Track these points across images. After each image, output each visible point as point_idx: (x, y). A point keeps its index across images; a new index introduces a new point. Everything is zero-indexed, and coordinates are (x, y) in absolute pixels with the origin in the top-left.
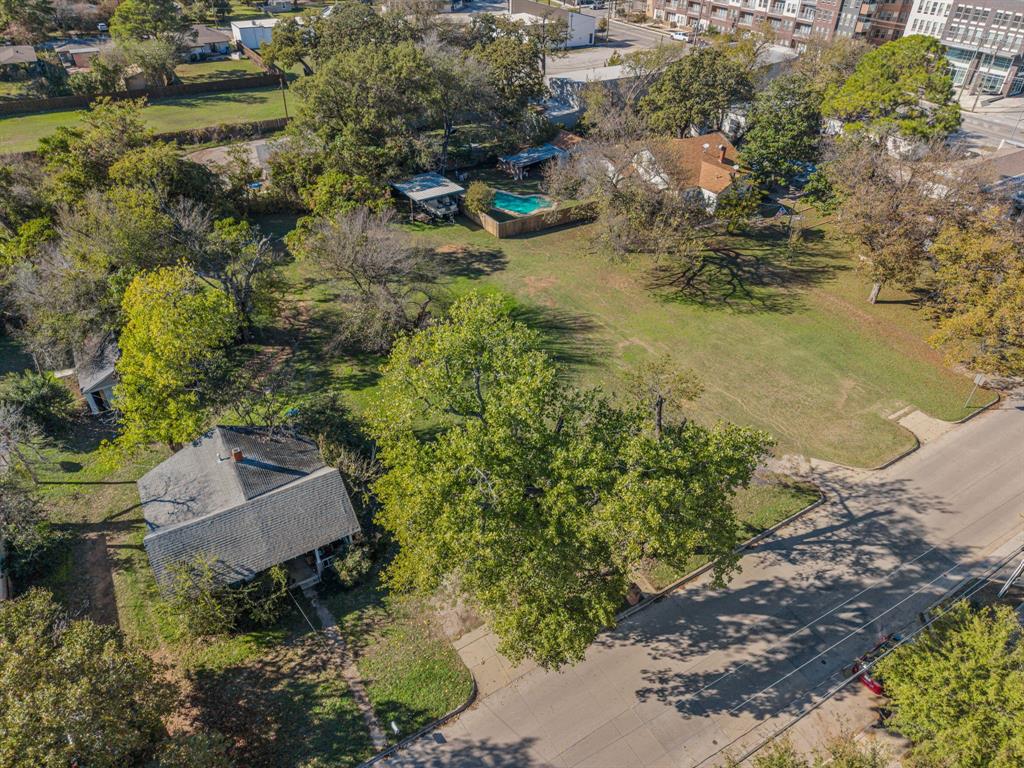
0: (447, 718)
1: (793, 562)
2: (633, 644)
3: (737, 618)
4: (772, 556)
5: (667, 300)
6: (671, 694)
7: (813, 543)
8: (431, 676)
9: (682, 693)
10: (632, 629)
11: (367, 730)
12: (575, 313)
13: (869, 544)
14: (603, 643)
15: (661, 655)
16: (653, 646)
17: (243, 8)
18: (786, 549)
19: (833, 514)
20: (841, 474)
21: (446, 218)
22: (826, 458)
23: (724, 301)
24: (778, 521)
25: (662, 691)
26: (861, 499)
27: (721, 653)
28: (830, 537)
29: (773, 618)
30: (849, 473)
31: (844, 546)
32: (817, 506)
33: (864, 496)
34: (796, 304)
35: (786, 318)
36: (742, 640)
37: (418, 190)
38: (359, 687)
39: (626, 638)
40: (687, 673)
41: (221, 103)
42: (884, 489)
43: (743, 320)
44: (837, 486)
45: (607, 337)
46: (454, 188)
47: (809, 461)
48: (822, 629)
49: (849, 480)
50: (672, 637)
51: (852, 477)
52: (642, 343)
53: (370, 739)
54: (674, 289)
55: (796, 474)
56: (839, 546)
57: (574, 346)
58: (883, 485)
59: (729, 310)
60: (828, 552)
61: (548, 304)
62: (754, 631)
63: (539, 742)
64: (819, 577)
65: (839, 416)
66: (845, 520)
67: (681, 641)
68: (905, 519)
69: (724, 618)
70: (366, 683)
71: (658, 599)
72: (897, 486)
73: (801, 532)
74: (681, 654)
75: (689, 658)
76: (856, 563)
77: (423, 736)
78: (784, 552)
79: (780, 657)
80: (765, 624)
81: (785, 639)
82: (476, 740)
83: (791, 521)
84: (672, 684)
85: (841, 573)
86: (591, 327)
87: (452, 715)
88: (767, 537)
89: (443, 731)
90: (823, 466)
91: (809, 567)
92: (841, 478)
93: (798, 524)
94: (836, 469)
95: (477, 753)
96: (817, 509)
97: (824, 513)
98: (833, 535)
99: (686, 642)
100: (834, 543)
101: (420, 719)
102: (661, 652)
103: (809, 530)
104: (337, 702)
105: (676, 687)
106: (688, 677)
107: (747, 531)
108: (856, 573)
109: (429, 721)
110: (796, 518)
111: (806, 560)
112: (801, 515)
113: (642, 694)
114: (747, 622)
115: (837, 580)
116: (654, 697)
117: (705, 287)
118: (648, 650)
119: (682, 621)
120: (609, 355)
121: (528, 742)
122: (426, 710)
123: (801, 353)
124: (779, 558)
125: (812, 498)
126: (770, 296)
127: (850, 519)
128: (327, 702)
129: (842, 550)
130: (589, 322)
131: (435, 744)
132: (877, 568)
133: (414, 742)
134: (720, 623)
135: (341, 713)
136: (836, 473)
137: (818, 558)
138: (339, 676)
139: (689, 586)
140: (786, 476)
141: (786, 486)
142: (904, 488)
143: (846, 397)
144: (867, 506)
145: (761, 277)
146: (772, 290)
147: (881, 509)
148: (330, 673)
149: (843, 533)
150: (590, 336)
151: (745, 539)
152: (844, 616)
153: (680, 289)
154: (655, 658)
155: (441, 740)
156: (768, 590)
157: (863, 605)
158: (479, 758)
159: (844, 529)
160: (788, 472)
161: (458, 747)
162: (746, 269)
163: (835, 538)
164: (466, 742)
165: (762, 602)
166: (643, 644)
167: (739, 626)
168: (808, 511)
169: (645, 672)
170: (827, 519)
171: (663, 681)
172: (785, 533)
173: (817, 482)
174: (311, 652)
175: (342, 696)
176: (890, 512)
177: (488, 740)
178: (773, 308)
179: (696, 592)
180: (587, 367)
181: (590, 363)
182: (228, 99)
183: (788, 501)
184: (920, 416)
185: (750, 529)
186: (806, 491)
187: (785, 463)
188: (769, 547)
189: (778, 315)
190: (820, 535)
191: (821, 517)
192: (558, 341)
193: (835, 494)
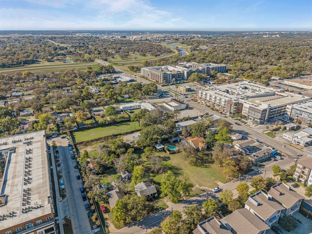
1: (200, 198)
2: (183, 204)
4: (198, 197)
5: (192, 165)
8: (164, 205)
11: (159, 209)
12: (180, 167)
13: (209, 196)
14: (180, 204)
18: (200, 196)
21: (162, 151)
22: (207, 187)
23: (200, 166)
26: (210, 192)
27: (191, 205)
30: (209, 189)
34: (210, 167)
35: (207, 169)
37: (158, 147)
38: (158, 206)
40: (188, 206)
41: (123, 125)
43: (202, 169)
45: (183, 171)
46: (163, 146)
47: (205, 187)
52: (188, 172)
54: (193, 164)
57: (179, 172)
59: (200, 167)
60: (204, 197)
61: (176, 165)
64: (203, 199)
65: (210, 182)
67: (188, 204)
71: (186, 200)
73: (202, 195)
80: (196, 203)
81: (198, 204)
84: (186, 207)
85: (205, 199)
86: (182, 169)
87: (166, 208)
90: (207, 188)
91: (202, 198)
108: (207, 199)
109: (164, 209)
114: (194, 203)
117: (198, 164)
119: (188, 202)
120: (184, 173)
123: (208, 174)
127: (208, 194)
128: (155, 207)
129: (206, 197)
135: (157, 208)
139: (189, 199)
143: (212, 180)
145: (206, 162)
146: (207, 164)
148: (155, 205)
149: (207, 195)
150: (181, 171)
154: (185, 205)
155: (166, 210)
158: (169, 212)
160: (202, 189)
162: (204, 161)
164: (168, 210)
165: (196, 201)
172: (200, 195)
174: (153, 203)
176: (213, 193)
178: (206, 167)
181: (181, 175)
182: (124, 124)
183: (202, 192)
184: (220, 182)
185: (197, 194)
186: (204, 191)
187: (202, 187)
188: (198, 196)
189: (207, 168)
190: (204, 195)
191: (205, 193)
192: (177, 171)
193: (207, 191)
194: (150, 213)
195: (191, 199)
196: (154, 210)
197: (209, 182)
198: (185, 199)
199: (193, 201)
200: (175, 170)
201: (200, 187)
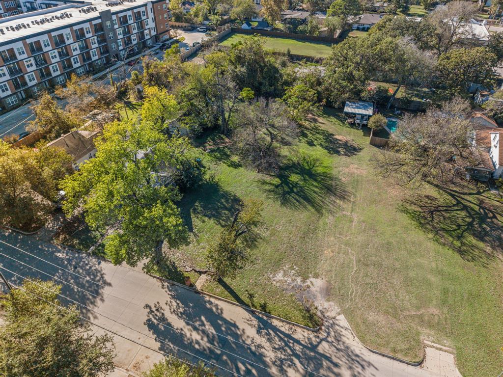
0: (107, 261)
1: (259, 332)
2: (169, 294)
3: (206, 322)
4: (255, 322)
5: (406, 211)
6: (153, 315)
7: (279, 336)
9: (155, 318)
10: (176, 290)
11: (93, 246)
13: (301, 362)
14: (163, 285)
15: (169, 305)
16: (172, 300)
17: (423, 10)
18: (264, 326)
19: (309, 339)
20: (344, 332)
23: (436, 231)
24: (279, 316)
25: (153, 312)
26: (333, 348)
27: (184, 324)
28: (290, 343)
29: (216, 336)
30: (350, 336)
31: (289, 351)
32: (308, 330)
33: (338, 349)
36: (195, 329)
37: (352, 108)
38: (106, 236)
39: (170, 291)
40: (166, 317)
42: (354, 357)
43: (431, 245)
44: (333, 334)
45: (345, 206)
46: (369, 112)
47: (339, 314)
48: (225, 358)
49: (344, 339)
50: (180, 305)
51: (348, 338)
52: (355, 218)
53: (90, 248)
54: (420, 209)
55: (322, 312)
56: (287, 348)
57: (323, 200)
58: (357, 356)
59: (431, 236)
60: (278, 345)
61: (343, 179)
62: (204, 332)
63: (111, 288)
64: (259, 346)
65: (395, 316)
66: (309, 346)
67: (181, 309)
69: (203, 318)
71: (197, 292)
72: (364, 363)
73: (282, 329)
74: (174, 311)
75: (174, 314)
76: (281, 360)
77: (99, 259)
78: (262, 326)
79: (197, 346)
80: (211, 334)
81: (208, 345)
82: (103, 272)
83: (286, 322)
84: (158, 314)
85: (268, 355)
86: (344, 198)
87: (109, 261)
88: (266, 316)
89: (103, 263)
91: (262, 340)
92: (341, 333)
93: (287, 326)
94: (346, 329)
95: (99, 274)
96: (305, 330)
97: (306, 334)
98: (293, 343)
99: (181, 310)
100: (287, 345)
101: (102, 255)
102: (170, 304)
103: (287, 332)
104: (99, 234)
105: (156, 315)
106: (164, 318)
107: (261, 307)
109: (103, 257)
110: (290, 324)
111: (264, 337)
112: (294, 325)
113: (147, 306)
114: (207, 327)
115: (262, 356)
116: (148, 310)
117: (438, 219)
118: (169, 300)
119: (191, 305)
120: (331, 212)
121: (110, 284)
122: (106, 254)
123: (433, 279)
124: (256, 326)
125: (310, 325)
126: (473, 246)
127: (314, 348)
128: (97, 233)
129: (285, 351)
130: (349, 196)
131: (97, 263)
132: (286, 371)
133: (95, 258)
134: (200, 318)
135: (95, 237)
136: (342, 330)
137: (270, 342)
138: (107, 230)
139: (212, 300)
140: (316, 308)
141: (308, 311)
142: (366, 367)
143: (419, 313)
144: (330, 352)
146: (481, 245)
147: (335, 360)
149: (298, 348)
150: (338, 201)
151: (256, 308)
152: (240, 365)
153: (421, 211)
154: (166, 304)
155: (99, 264)
156: (233, 329)
157: (254, 371)
158: (97, 276)
159: (301, 347)
160: (320, 308)
161: (99, 269)
162: (484, 226)
163: (291, 345)
164: (101, 270)
165: (223, 329)
166: (171, 297)
167: (203, 325)
168: (300, 327)
169: (158, 303)
170: (302, 337)
171: (157, 310)
172: (275, 323)
173: (326, 324)
175: (101, 234)
176: (336, 365)
177: (105, 274)
178: (461, 252)
179: (211, 303)
180: (313, 210)
181: (317, 210)
183: (297, 315)
184: (450, 359)
185: (264, 307)
186: (313, 321)
187: (326, 305)
188: (260, 320)
189: (457, 256)
190: (287, 338)
191: (301, 334)
192: (320, 194)
193: (326, 335)
194: (62, 237)
195: (221, 304)
196: (79, 239)
197: (394, 312)
198: (199, 285)
199: (215, 318)
200: (316, 187)
201: (319, 295)
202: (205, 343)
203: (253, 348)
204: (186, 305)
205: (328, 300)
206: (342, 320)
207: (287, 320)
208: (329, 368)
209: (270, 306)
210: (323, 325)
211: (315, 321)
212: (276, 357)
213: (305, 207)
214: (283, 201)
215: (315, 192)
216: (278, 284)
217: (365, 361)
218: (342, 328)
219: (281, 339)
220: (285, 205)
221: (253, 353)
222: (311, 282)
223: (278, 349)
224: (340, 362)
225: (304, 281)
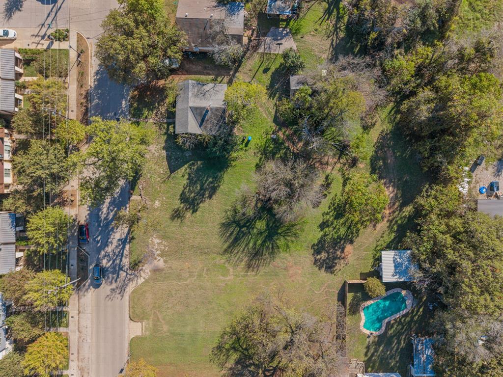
1: (119, 240)
3: (114, 212)
4: (124, 236)
5: (250, 313)
10: (126, 187)
11: (136, 118)
12: (262, 270)
13: (111, 264)
18: (123, 242)
19: (125, 266)
20: (135, 282)
24: (131, 248)
26: (124, 278)
28: (119, 257)
29: (109, 220)
30: (134, 286)
31: (115, 257)
32: (129, 265)
33: (124, 280)
34: (216, 361)
35: (210, 346)
36: (108, 208)
38: (147, 120)
42: (123, 289)
43: (219, 329)
44: (132, 277)
45: (239, 269)
47: (144, 278)
48: (100, 229)
49: (131, 283)
50: (118, 194)
51: (132, 285)
52: (228, 278)
53: (134, 118)
55: (142, 269)
56: (116, 256)
57: (240, 252)
58: (124, 290)
59: (228, 330)
60: (116, 252)
61: (275, 263)
62: (108, 213)
64: (111, 243)
65: (154, 308)
66: (121, 267)
68: (111, 283)
69: (116, 209)
70: (146, 122)
71: (129, 198)
72: (122, 293)
73: (125, 251)
76: (109, 255)
78: (123, 241)
79: (100, 213)
80: (109, 217)
81: (103, 219)
83: (129, 252)
85: (109, 248)
86: (249, 268)
88: (129, 241)
91: (115, 243)
92: (133, 281)
93: (127, 253)
94: (137, 283)
96: (128, 263)
97: (126, 264)
98: (119, 259)
100: (117, 256)
103: (124, 254)
107: (133, 237)
108: (106, 252)
110: (129, 254)
111: (117, 244)
112: (129, 256)
114: (111, 214)
115: (108, 245)
119: (121, 199)
120: (228, 260)
123: (188, 329)
124: (122, 238)
125: (132, 265)
126: (228, 356)
127: (121, 269)
128: (147, 113)
129: (114, 256)
130: (253, 270)
132: (105, 259)
134: (115, 207)
135: (142, 114)
137: (116, 247)
138: (152, 118)
140: (143, 266)
141: (139, 262)
142: (120, 295)
144: (121, 277)
146: (232, 361)
147: (118, 280)
148: (153, 116)
149: (118, 261)
150: (243, 263)
151: (131, 234)
152: (99, 237)
157: (99, 245)
159: (119, 263)
160: (144, 268)
167: (112, 211)
168: (129, 260)
170: (124, 262)
172: (127, 247)
173: (136, 273)
174: (161, 114)
175: (146, 116)
176: (116, 281)
178: (219, 348)
179: (126, 209)
180: (224, 247)
181: (226, 250)
183: (135, 257)
184: (139, 333)
185: (133, 238)
187: (147, 271)
188: (126, 238)
189: (214, 345)
190: (121, 255)
191: (126, 261)
192: (246, 249)
193: (130, 273)
194: (136, 93)
196: (138, 105)
198: (134, 198)
200: (255, 244)
201: (153, 266)
202: (103, 216)
203: (109, 240)
204: (120, 196)
205: (150, 271)
206: (141, 281)
207: (131, 252)
208: (113, 278)
209: (134, 241)
210: (135, 271)
211: (135, 267)
212: (109, 252)
213: (225, 241)
214: (226, 223)
215: (247, 245)
216: (150, 242)
217: (123, 294)
218: (137, 281)
219: (119, 252)
220: (222, 226)
221: (107, 241)
222: (160, 260)
223: (114, 252)
224: (118, 282)
225: (159, 255)
